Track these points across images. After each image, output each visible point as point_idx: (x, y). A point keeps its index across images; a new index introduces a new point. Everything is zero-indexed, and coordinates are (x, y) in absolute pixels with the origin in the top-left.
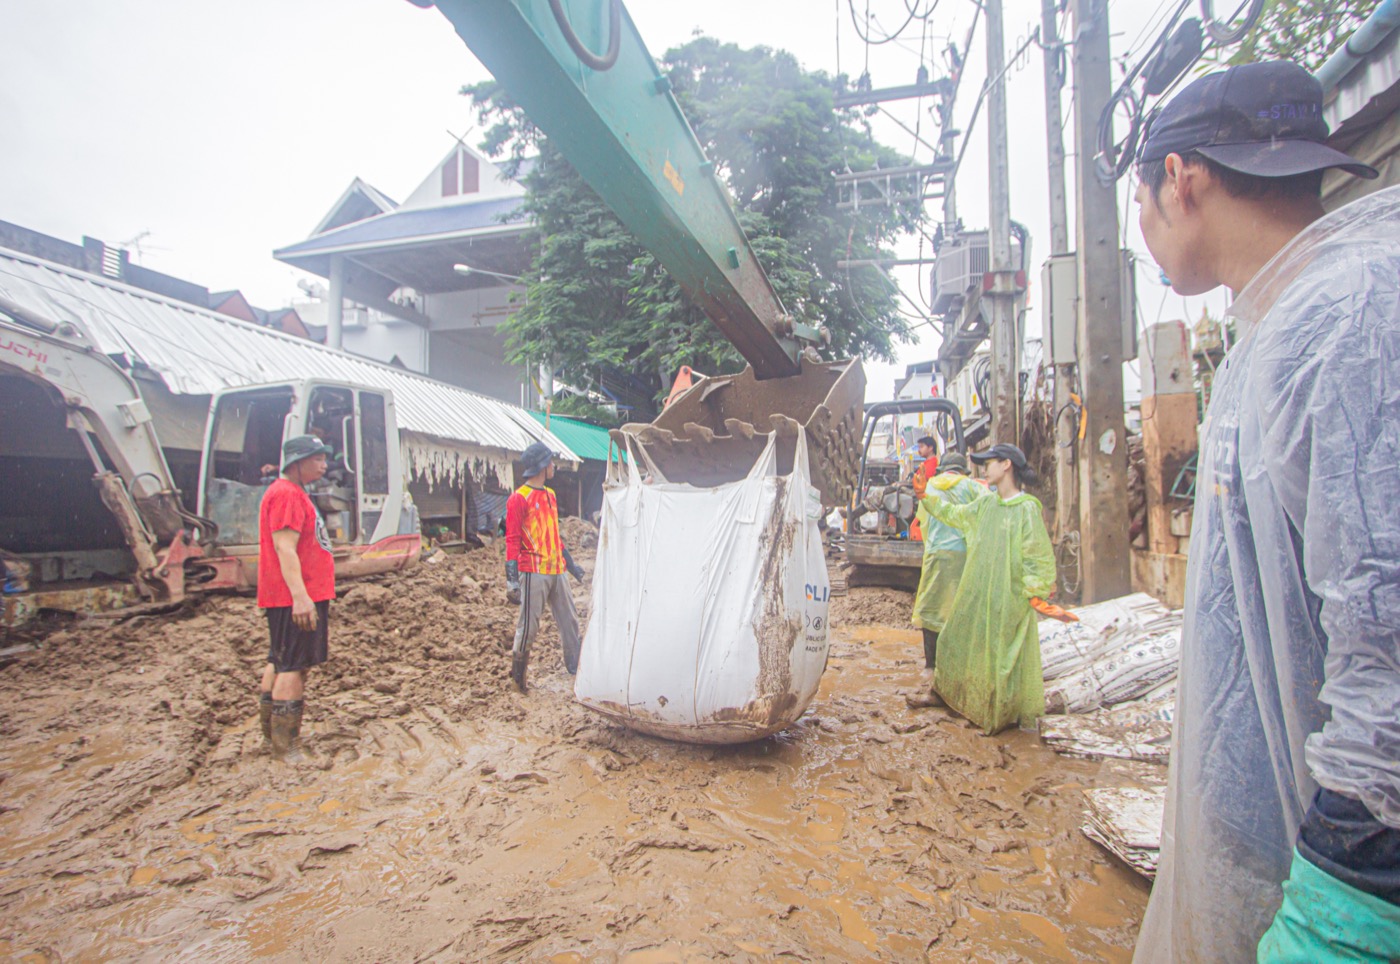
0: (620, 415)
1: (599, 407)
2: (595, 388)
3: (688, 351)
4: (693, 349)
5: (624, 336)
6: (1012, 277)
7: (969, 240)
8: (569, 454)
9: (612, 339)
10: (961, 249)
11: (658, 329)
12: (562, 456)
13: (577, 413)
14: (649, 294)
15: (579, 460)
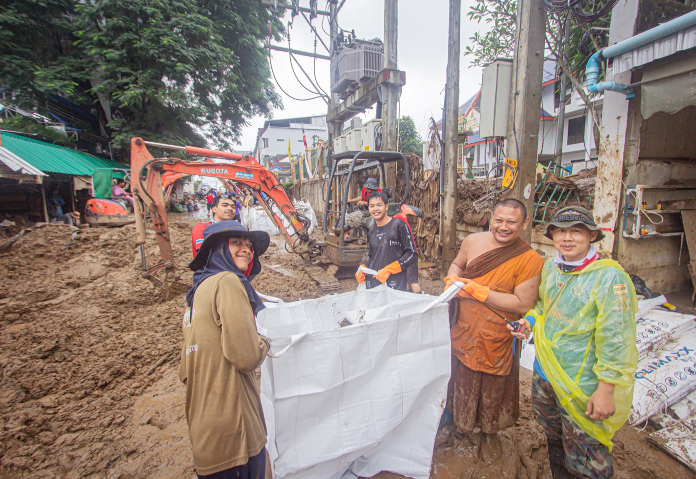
0: (70, 135)
1: (47, 128)
2: (40, 111)
3: (138, 92)
4: (142, 91)
5: (71, 71)
6: (399, 75)
7: (363, 46)
8: (31, 169)
9: (58, 73)
10: (357, 51)
11: (106, 70)
12: (24, 172)
13: (26, 131)
14: (95, 38)
15: (44, 174)
